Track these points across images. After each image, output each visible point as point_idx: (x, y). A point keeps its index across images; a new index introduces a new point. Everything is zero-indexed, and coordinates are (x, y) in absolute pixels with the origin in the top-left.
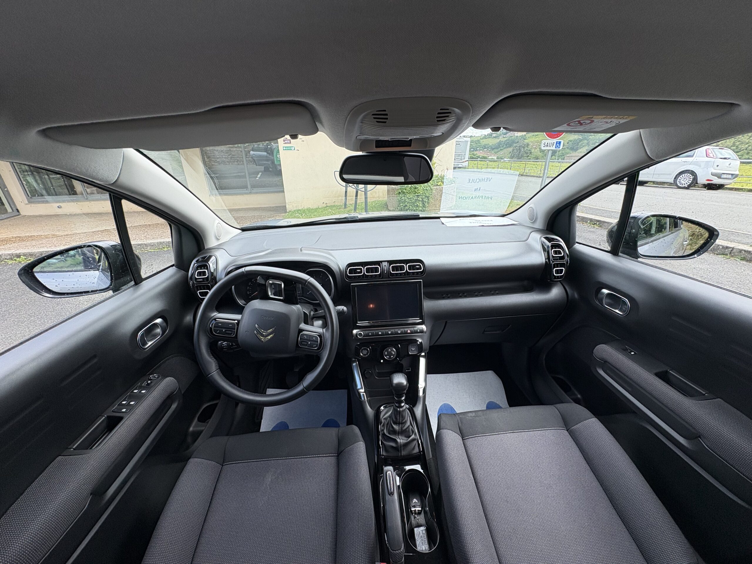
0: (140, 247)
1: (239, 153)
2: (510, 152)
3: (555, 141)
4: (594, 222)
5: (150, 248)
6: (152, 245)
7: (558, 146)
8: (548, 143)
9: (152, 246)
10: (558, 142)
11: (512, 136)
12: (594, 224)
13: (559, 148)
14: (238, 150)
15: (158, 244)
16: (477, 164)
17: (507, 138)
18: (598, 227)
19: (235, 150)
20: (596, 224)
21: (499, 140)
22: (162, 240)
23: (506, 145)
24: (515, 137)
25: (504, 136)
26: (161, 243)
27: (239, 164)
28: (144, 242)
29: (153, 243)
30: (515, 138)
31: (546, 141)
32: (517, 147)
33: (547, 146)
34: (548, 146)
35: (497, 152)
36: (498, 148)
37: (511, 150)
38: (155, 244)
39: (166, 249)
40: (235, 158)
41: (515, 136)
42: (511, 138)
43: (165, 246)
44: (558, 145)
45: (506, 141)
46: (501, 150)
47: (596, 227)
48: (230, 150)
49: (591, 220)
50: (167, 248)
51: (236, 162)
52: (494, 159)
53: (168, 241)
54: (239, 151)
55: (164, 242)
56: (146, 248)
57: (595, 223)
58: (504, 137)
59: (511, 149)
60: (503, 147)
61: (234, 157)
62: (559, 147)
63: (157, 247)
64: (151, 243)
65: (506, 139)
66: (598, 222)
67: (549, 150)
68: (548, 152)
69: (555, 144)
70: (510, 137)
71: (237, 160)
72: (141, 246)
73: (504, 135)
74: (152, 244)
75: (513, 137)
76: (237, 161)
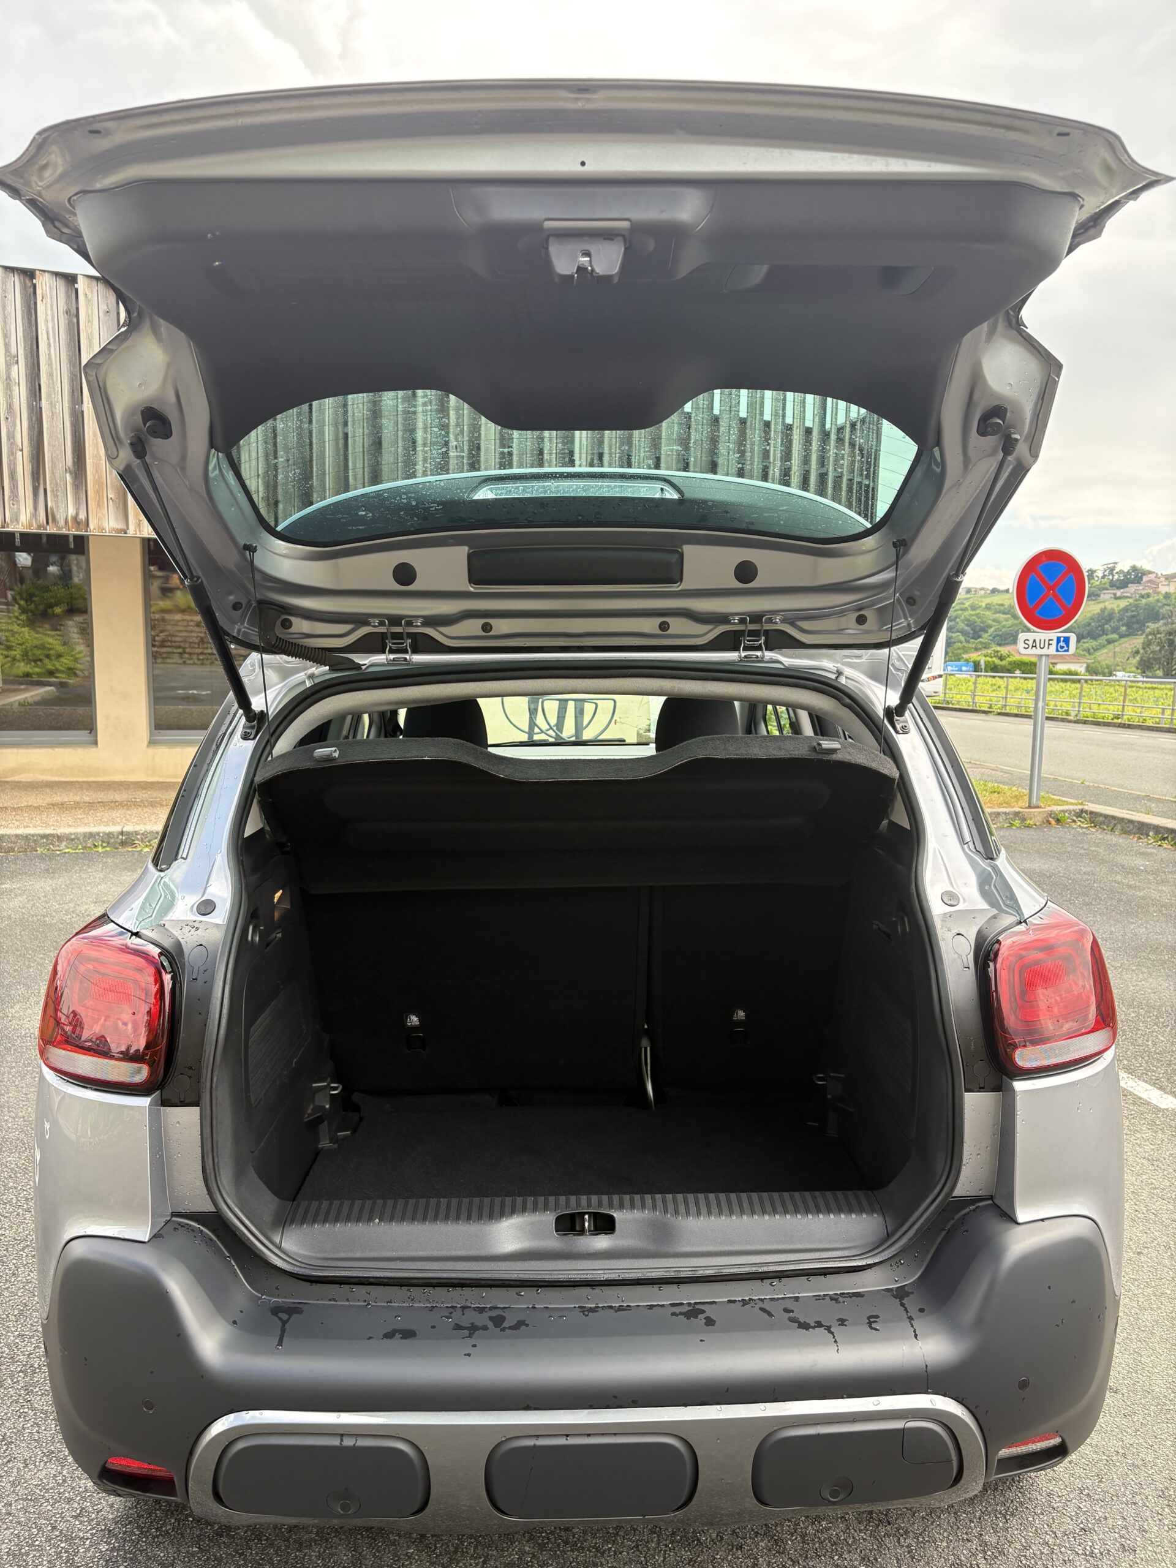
0: (45, 840)
1: (190, 628)
2: (1137, 652)
3: (1053, 635)
4: (1163, 834)
5: (66, 846)
6: (71, 839)
7: (1062, 647)
8: (1034, 641)
9: (73, 840)
10: (1062, 639)
11: (1148, 596)
12: (1164, 839)
13: (1067, 651)
14: (188, 621)
15: (85, 836)
16: (1007, 688)
17: (1131, 601)
18: (1170, 847)
19: (178, 621)
20: (1167, 838)
21: (1102, 606)
22: (94, 830)
23: (1127, 625)
24: (1161, 597)
25: (1119, 593)
26: (91, 835)
27: (185, 663)
28: (55, 832)
29: (74, 834)
30: (1158, 601)
31: (1030, 636)
32: (1159, 632)
33: (1033, 646)
34: (1036, 646)
35: (1096, 650)
36: (1100, 636)
37: (1140, 647)
38: (79, 836)
39: (100, 850)
40: (178, 644)
41: (1158, 593)
42: (1144, 601)
43: (100, 843)
44: (1062, 644)
45: (1126, 610)
46: (1110, 642)
47: (1165, 846)
48: (163, 620)
49: (1157, 829)
50: (104, 847)
51: (176, 656)
52: (1076, 674)
53: (107, 831)
54: (191, 624)
55: (98, 834)
56: (58, 846)
57: (1166, 836)
58: (1116, 598)
59: (1138, 641)
60: (1115, 630)
61: (173, 639)
62: (1066, 648)
63: (81, 844)
64: (71, 834)
65: (1123, 604)
66: (1171, 833)
67: (1042, 655)
68: (1040, 660)
69: (1054, 643)
70: (1142, 597)
71: (180, 650)
72: (47, 840)
73: (1118, 588)
74: (73, 837)
75: (1151, 599)
76: (181, 654)
